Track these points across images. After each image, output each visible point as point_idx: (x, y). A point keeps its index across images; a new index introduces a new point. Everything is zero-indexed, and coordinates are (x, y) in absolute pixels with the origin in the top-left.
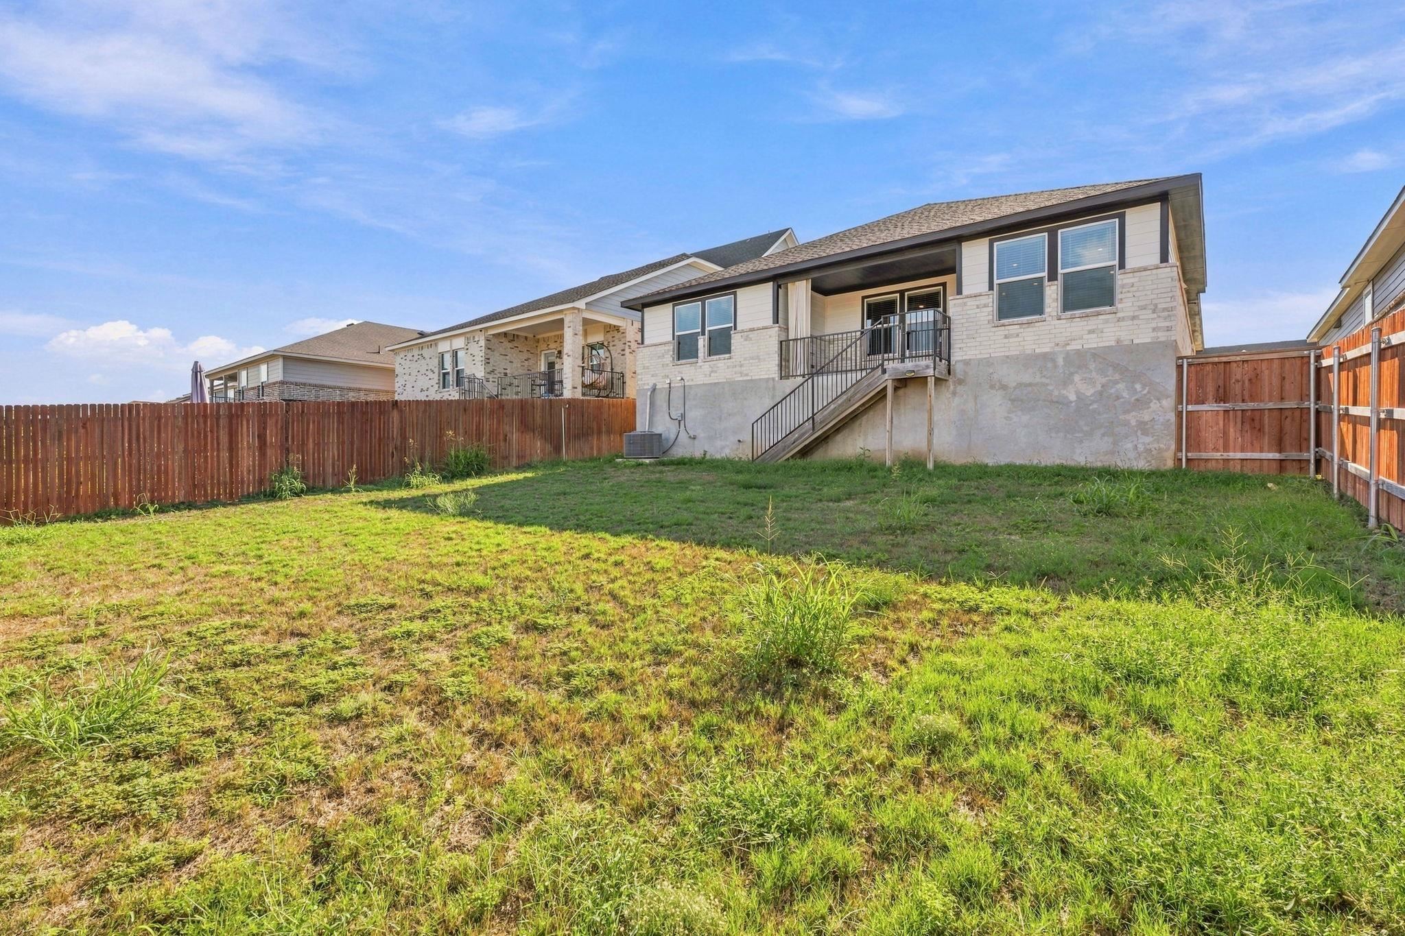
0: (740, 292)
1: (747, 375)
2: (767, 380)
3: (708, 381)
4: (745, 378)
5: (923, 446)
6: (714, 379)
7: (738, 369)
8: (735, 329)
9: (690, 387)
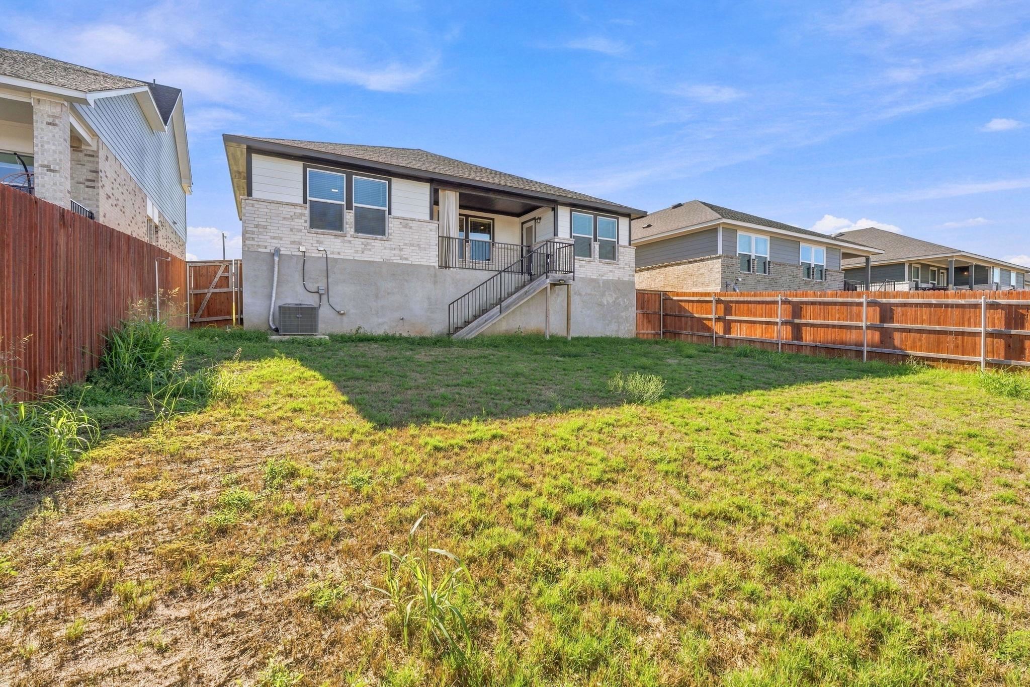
0: (394, 180)
1: (406, 259)
2: (428, 267)
3: (359, 257)
4: (404, 262)
5: (542, 326)
6: (367, 257)
7: (397, 252)
8: (390, 213)
9: (335, 260)
